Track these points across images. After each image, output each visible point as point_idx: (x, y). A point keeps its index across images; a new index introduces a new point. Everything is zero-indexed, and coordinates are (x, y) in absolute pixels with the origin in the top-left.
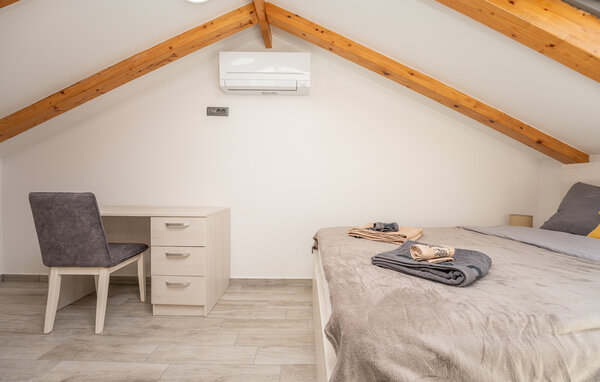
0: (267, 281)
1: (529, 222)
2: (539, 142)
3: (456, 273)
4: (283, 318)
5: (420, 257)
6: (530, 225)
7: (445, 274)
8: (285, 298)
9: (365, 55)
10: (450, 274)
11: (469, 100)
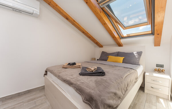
0: (19, 93)
1: (95, 59)
2: (97, 43)
3: (103, 73)
4: (34, 105)
5: (91, 71)
6: (95, 60)
7: (100, 74)
8: (32, 97)
9: (62, 11)
10: (101, 73)
11: (86, 31)
